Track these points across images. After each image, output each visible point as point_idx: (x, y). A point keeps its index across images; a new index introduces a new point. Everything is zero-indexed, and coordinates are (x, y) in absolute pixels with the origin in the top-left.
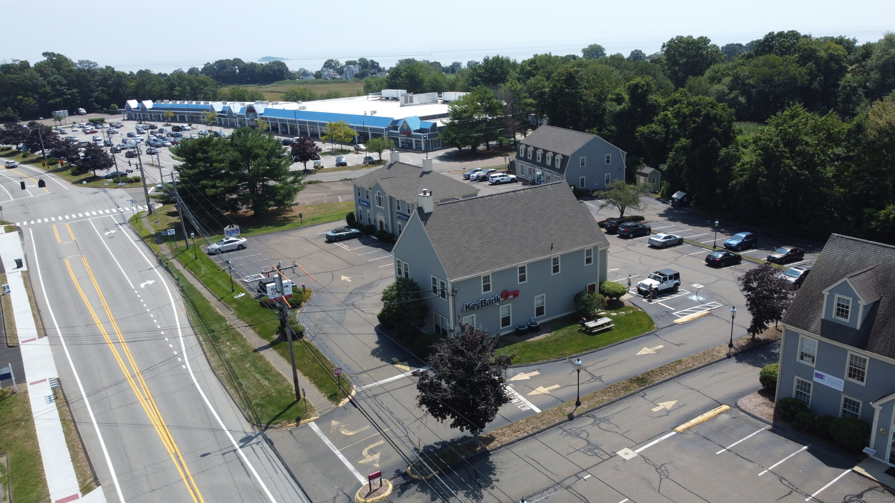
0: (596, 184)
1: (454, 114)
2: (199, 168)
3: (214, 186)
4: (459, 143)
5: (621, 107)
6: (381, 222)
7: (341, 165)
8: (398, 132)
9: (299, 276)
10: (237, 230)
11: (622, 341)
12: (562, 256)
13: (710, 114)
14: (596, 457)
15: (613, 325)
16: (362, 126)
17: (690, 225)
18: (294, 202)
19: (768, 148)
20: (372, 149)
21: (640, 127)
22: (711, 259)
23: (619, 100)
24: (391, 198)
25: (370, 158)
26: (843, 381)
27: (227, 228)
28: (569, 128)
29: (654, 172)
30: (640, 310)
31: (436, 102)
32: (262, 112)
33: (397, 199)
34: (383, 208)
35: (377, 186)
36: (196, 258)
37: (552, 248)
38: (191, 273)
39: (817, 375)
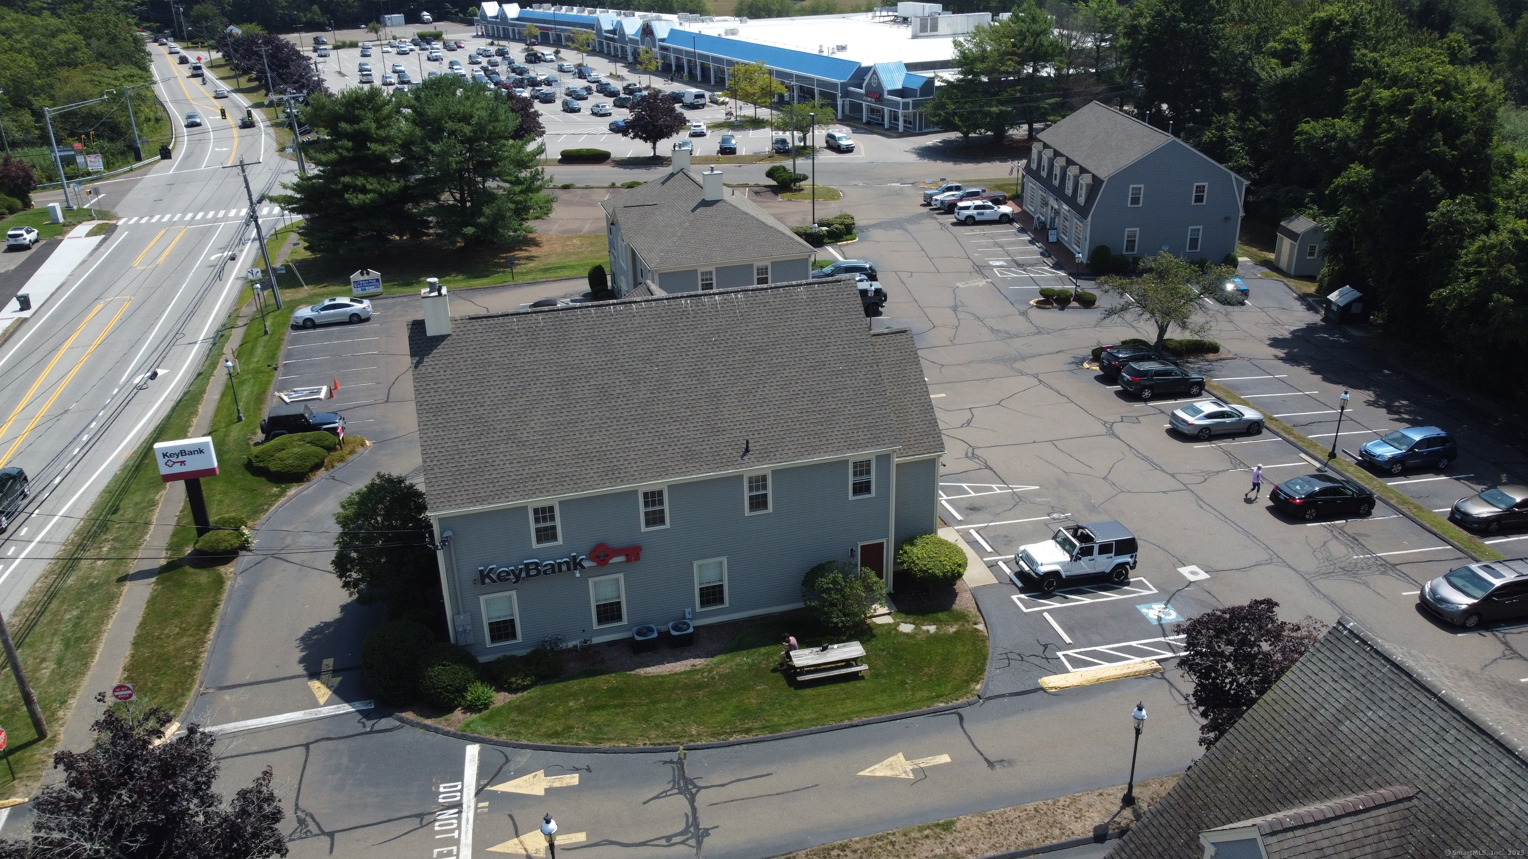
0: (1165, 247)
1: (965, 62)
3: (363, 189)
5: (1287, 71)
8: (862, 91)
10: (377, 280)
15: (864, 667)
17: (1325, 379)
20: (793, 124)
21: (1307, 122)
22: (1282, 496)
23: (1287, 56)
24: (633, 250)
25: (784, 141)
27: (356, 276)
29: (1314, 230)
30: (981, 626)
32: (665, 36)
36: (267, 333)
37: (747, 450)
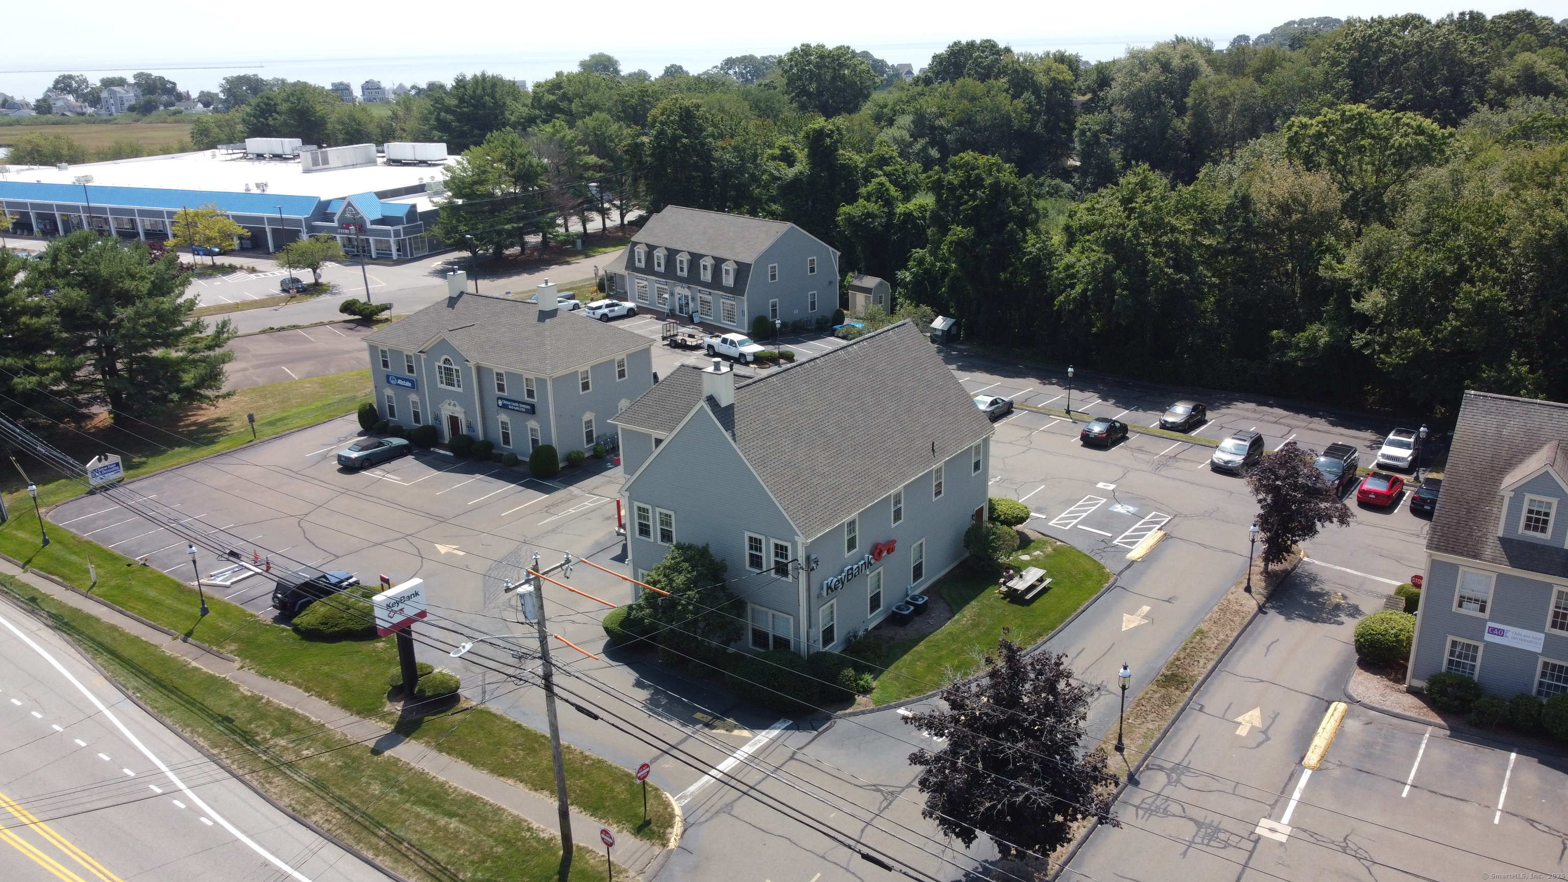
1: (456, 187)
5: (794, 170)
6: (454, 421)
8: (335, 224)
9: (338, 557)
10: (117, 464)
11: (1082, 608)
12: (946, 464)
13: (997, 182)
14: (1230, 848)
15: (1050, 580)
18: (224, 390)
23: (788, 158)
24: (479, 369)
25: (295, 281)
26: (1542, 636)
27: (95, 464)
29: (880, 284)
30: (1059, 543)
31: (372, 162)
33: (496, 370)
34: (460, 390)
35: (443, 345)
36: (46, 542)
37: (934, 450)
38: (52, 581)
39: (1492, 631)
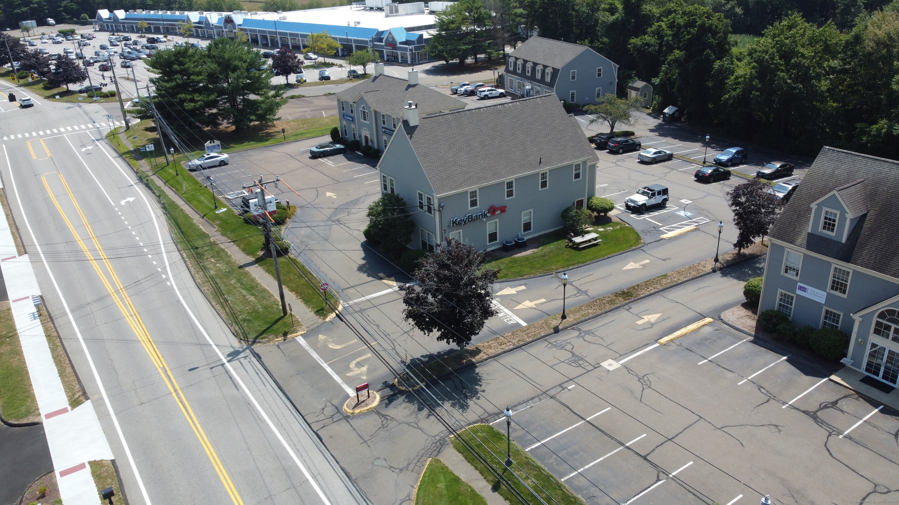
0: (587, 99)
1: (442, 25)
2: (176, 81)
3: (192, 100)
4: (446, 56)
5: (614, 17)
6: (366, 138)
7: (325, 79)
8: (383, 44)
9: (283, 193)
10: (219, 145)
11: (609, 256)
12: (550, 171)
13: (705, 24)
14: (580, 368)
15: (600, 240)
16: (345, 37)
17: (680, 140)
18: (276, 117)
19: (763, 60)
20: (356, 62)
21: (633, 39)
22: (700, 174)
23: (612, 10)
24: (376, 112)
25: (354, 71)
26: (825, 294)
27: (207, 144)
28: (561, 40)
29: (646, 86)
30: (627, 225)
31: (422, 12)
32: (241, 23)
33: (382, 113)
34: (368, 123)
35: (362, 100)
36: (177, 174)
37: (540, 162)
38: (173, 190)
39: (800, 288)
